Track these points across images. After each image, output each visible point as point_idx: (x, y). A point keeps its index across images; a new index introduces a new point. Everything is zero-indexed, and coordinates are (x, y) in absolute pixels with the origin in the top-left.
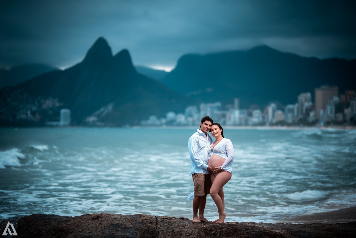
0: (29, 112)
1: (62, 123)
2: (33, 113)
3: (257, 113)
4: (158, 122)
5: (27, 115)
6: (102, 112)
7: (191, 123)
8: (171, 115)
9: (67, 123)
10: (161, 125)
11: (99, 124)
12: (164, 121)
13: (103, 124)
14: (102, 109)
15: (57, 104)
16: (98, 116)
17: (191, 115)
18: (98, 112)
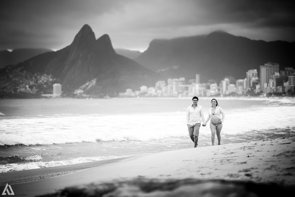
0: (27, 86)
1: (54, 95)
2: (31, 87)
3: (214, 86)
4: (133, 94)
5: (26, 88)
6: (88, 86)
7: (160, 95)
8: (143, 88)
9: (59, 95)
10: (136, 96)
11: (85, 95)
12: (138, 93)
13: (88, 96)
14: (87, 84)
15: (51, 80)
16: (84, 89)
17: (160, 88)
18: (84, 86)
